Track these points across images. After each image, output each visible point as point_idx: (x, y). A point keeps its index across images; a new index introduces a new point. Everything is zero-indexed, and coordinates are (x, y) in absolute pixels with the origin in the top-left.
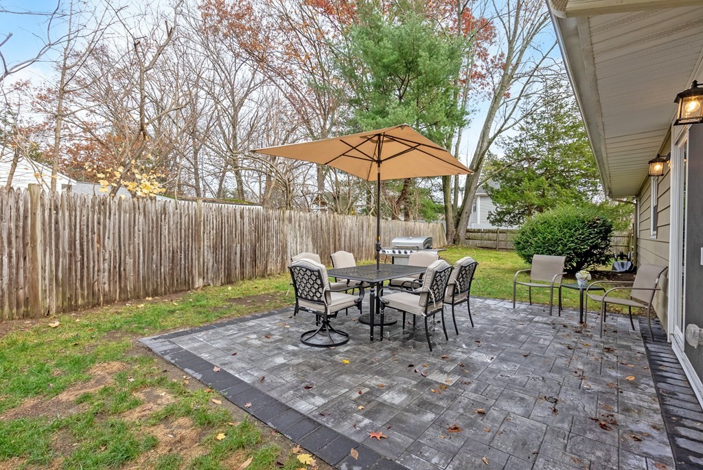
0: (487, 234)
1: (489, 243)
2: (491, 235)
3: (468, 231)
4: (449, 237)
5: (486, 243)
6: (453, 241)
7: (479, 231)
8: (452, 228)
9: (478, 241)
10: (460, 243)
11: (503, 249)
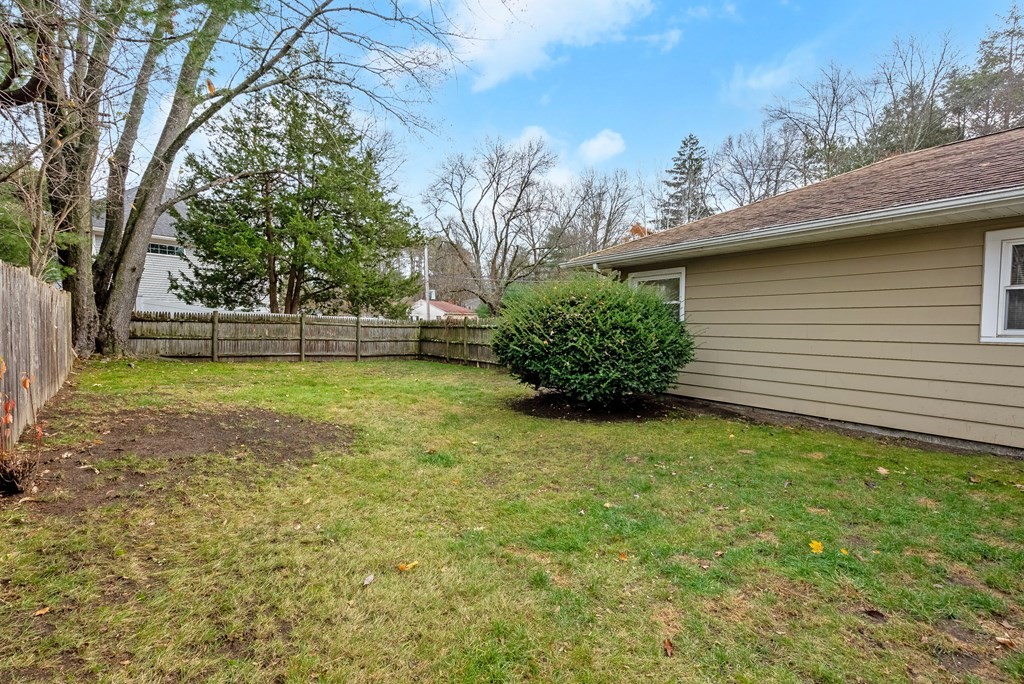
0: (186, 325)
1: (192, 347)
2: (197, 327)
3: (135, 319)
4: (83, 336)
5: (183, 346)
6: (92, 345)
7: (162, 318)
8: (90, 308)
9: (161, 343)
10: (119, 349)
11: (228, 357)
